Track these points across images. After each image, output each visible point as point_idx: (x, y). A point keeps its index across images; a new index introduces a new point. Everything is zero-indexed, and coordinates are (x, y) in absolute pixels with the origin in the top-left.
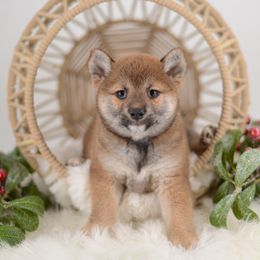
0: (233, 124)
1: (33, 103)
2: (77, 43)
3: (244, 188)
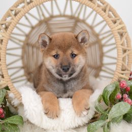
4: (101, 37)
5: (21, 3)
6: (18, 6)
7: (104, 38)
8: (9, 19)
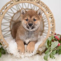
0: (51, 35)
2: (15, 14)
3: (53, 51)
5: (8, 4)
6: (7, 5)
8: (3, 11)
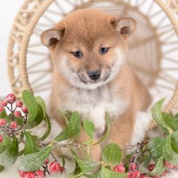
1: (25, 64)
4: (159, 32)
7: (163, 33)
